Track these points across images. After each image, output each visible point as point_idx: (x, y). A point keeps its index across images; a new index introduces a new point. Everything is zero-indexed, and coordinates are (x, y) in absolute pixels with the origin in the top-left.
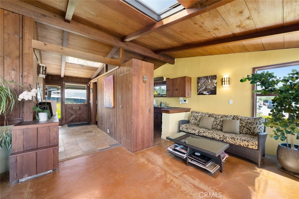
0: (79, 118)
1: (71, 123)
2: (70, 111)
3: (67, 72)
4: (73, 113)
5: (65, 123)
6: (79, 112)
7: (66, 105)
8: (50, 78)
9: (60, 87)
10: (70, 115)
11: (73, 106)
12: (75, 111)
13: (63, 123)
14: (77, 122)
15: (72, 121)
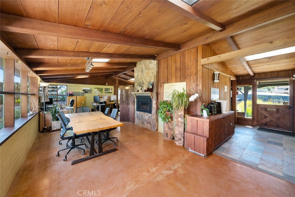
0: (277, 123)
1: (264, 126)
2: (263, 112)
3: (256, 69)
4: (267, 115)
5: (257, 124)
6: (276, 115)
7: (258, 105)
8: (241, 78)
9: (251, 86)
10: (263, 117)
11: (266, 107)
12: (271, 113)
13: (254, 124)
14: (273, 128)
15: (266, 124)
